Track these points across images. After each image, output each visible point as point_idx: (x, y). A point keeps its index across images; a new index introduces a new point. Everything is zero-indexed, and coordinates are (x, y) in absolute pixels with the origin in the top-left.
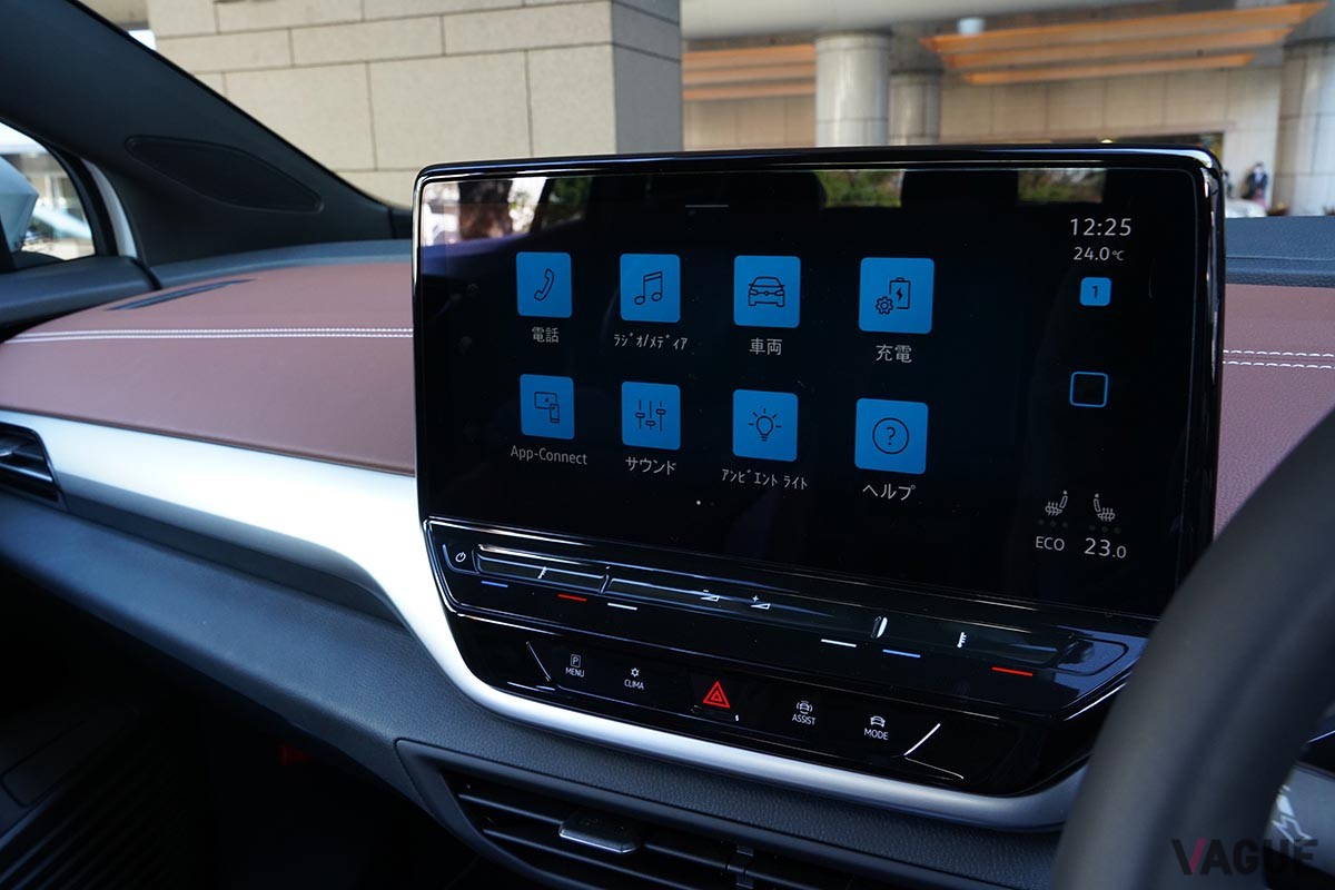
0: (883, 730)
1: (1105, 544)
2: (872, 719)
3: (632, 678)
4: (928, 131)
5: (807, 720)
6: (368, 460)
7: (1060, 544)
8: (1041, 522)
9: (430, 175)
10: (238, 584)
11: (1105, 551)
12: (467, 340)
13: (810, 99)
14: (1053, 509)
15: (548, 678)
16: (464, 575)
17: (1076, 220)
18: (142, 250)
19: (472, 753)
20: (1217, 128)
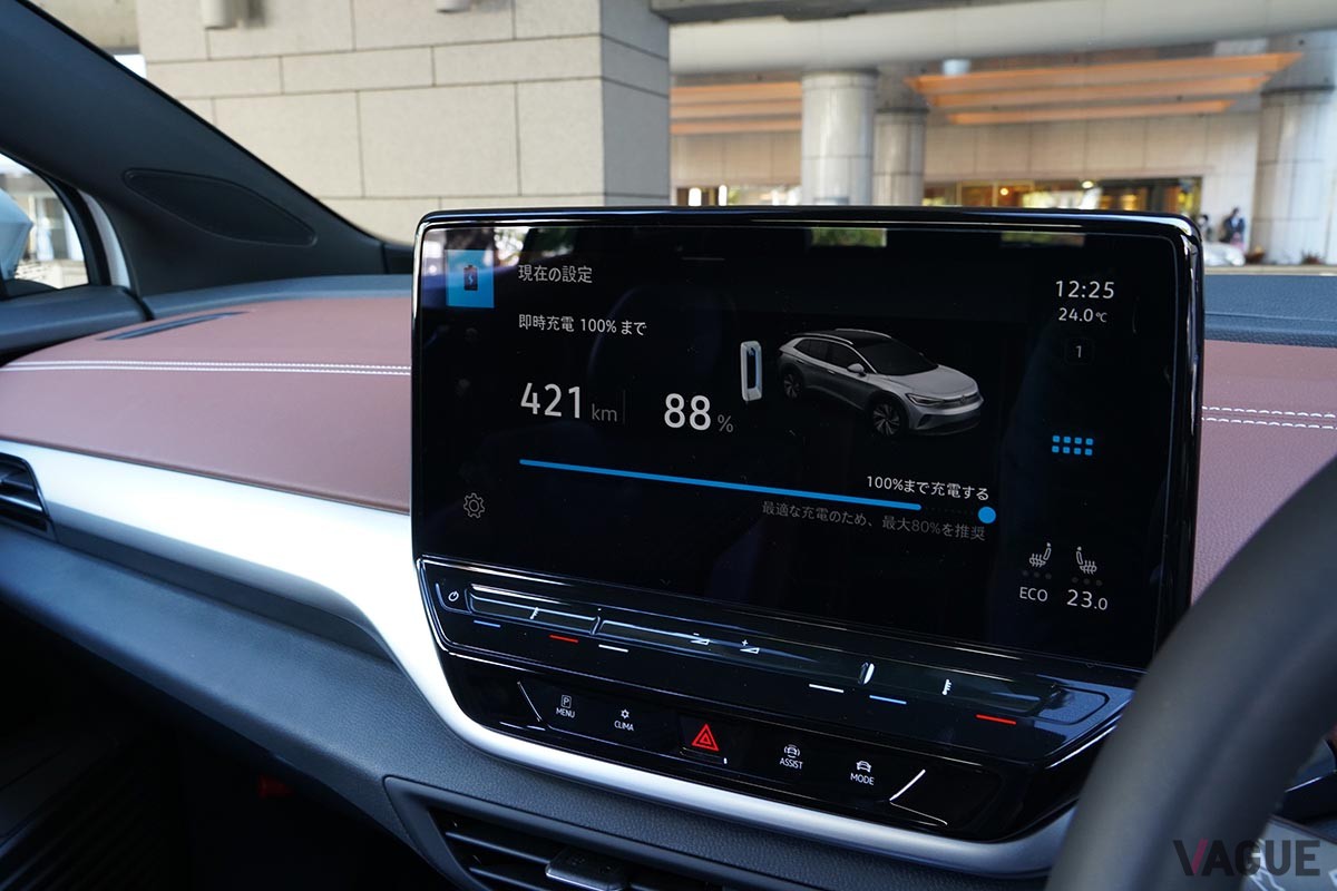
0: (869, 775)
1: (1087, 596)
2: (859, 764)
3: (622, 720)
4: (912, 169)
5: (794, 764)
6: (361, 497)
7: (1043, 596)
8: (1025, 573)
9: (431, 221)
10: (226, 617)
11: (1087, 603)
12: (464, 383)
13: (796, 135)
14: (1037, 561)
15: (539, 718)
16: (456, 614)
17: (1061, 282)
18: (136, 280)
19: (461, 791)
20: (1196, 173)
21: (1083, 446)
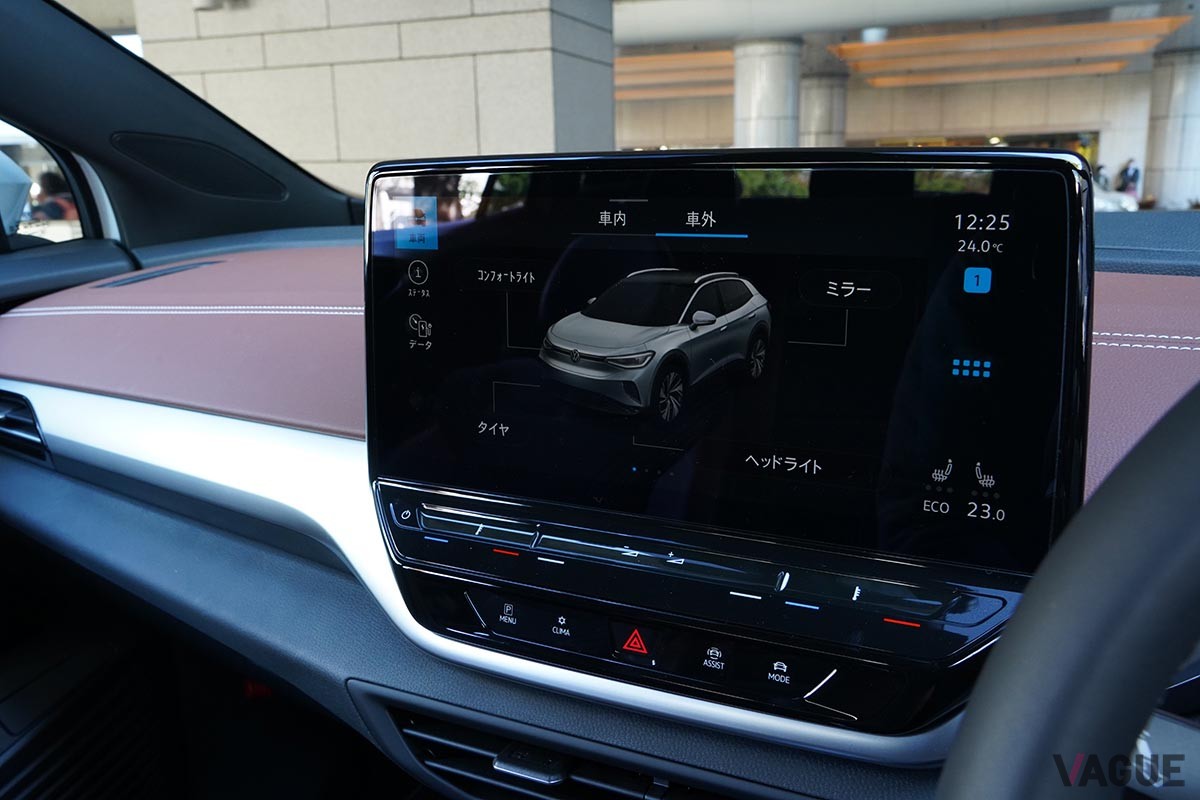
0: (785, 674)
1: (986, 508)
2: (775, 665)
3: (559, 626)
4: (835, 128)
5: (716, 665)
6: (324, 426)
7: (945, 508)
8: (928, 487)
9: (381, 170)
10: (207, 537)
11: (986, 514)
13: (729, 99)
14: (939, 476)
15: (484, 625)
16: (409, 531)
17: (960, 216)
18: (125, 233)
19: (416, 691)
20: (1094, 128)
21: (982, 369)
